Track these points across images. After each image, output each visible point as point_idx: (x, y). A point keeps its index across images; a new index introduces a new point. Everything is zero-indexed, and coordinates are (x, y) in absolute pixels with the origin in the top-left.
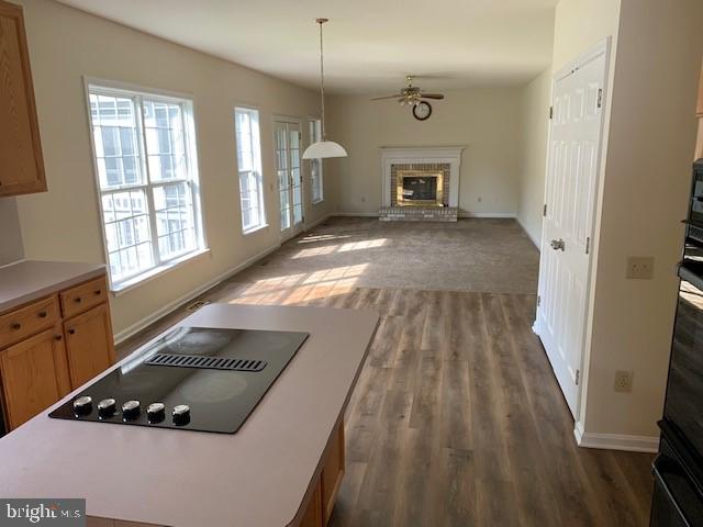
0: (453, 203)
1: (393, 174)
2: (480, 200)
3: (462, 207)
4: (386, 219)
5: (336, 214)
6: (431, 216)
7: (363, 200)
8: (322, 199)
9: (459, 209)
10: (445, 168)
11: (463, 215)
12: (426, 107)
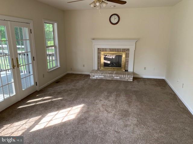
0: (130, 69)
1: (99, 53)
2: (145, 68)
3: (135, 72)
4: (93, 78)
5: (70, 72)
6: (119, 78)
7: (84, 66)
8: (59, 66)
9: (133, 73)
10: (126, 51)
11: (136, 76)
12: (116, 17)
